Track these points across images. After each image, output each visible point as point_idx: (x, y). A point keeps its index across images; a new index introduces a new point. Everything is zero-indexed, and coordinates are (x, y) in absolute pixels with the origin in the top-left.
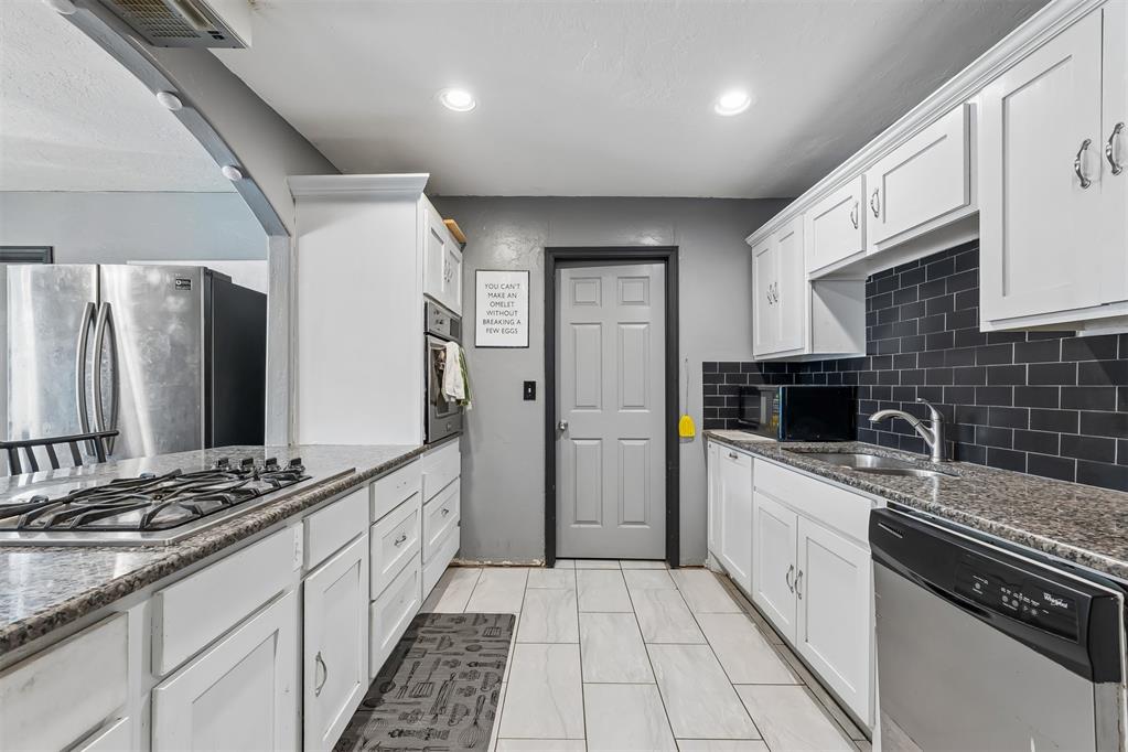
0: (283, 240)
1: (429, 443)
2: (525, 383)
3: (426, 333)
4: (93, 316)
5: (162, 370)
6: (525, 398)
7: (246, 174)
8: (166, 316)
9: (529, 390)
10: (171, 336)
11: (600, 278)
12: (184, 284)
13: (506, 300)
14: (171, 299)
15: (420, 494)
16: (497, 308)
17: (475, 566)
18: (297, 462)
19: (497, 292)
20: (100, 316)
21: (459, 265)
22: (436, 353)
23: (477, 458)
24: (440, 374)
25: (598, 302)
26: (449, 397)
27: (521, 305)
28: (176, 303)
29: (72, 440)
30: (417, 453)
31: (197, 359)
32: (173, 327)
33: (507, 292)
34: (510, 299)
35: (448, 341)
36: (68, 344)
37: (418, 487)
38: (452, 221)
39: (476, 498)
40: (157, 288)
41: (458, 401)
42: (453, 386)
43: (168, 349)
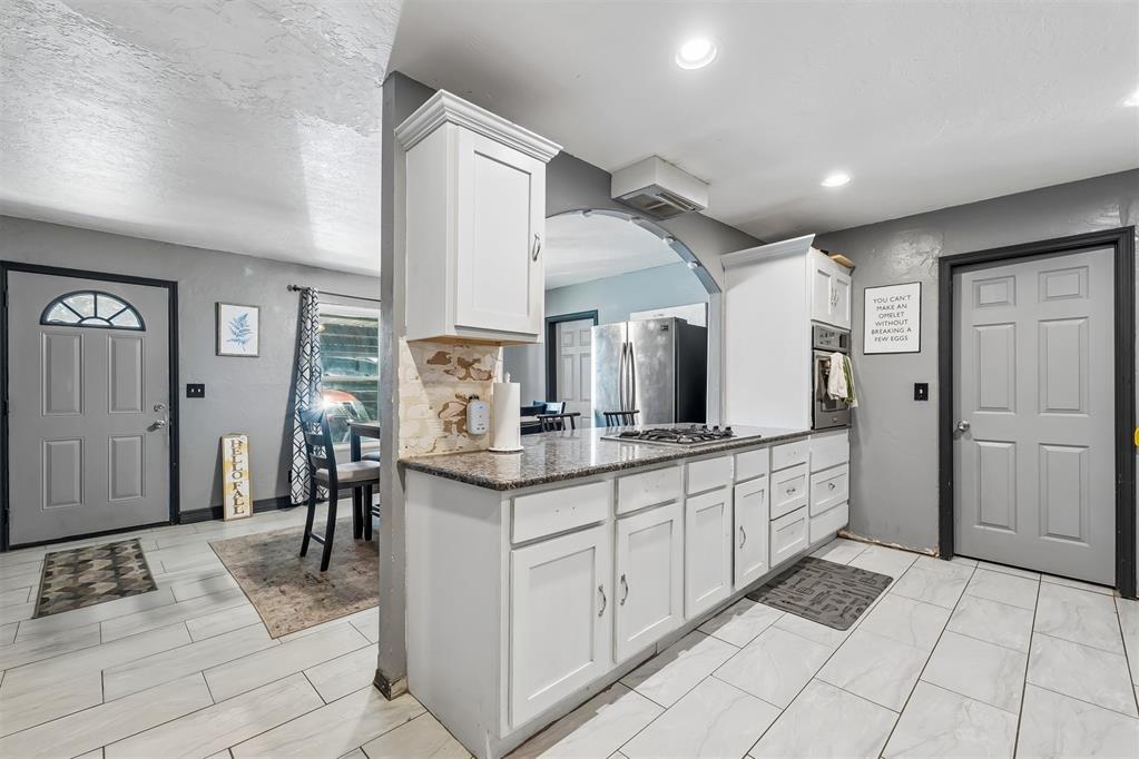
0: (717, 295)
1: (816, 429)
2: (916, 385)
3: (813, 349)
4: (625, 351)
5: (655, 377)
6: (916, 399)
7: (699, 264)
8: (656, 348)
9: (921, 392)
10: (659, 360)
11: (1014, 276)
12: (666, 328)
13: (895, 311)
14: (659, 338)
15: (807, 465)
16: (887, 319)
17: (863, 542)
18: (729, 429)
19: (886, 305)
20: (628, 351)
21: (848, 288)
22: (823, 363)
23: (865, 450)
24: (826, 379)
25: (1011, 300)
26: (834, 396)
27: (912, 314)
28: (661, 340)
29: (616, 414)
30: (805, 434)
31: (671, 371)
32: (660, 353)
33: (896, 303)
34: (900, 310)
35: (834, 352)
36: (614, 365)
37: (806, 459)
38: (839, 256)
39: (865, 484)
40: (652, 332)
41: (843, 399)
42: (837, 387)
43: (657, 367)
